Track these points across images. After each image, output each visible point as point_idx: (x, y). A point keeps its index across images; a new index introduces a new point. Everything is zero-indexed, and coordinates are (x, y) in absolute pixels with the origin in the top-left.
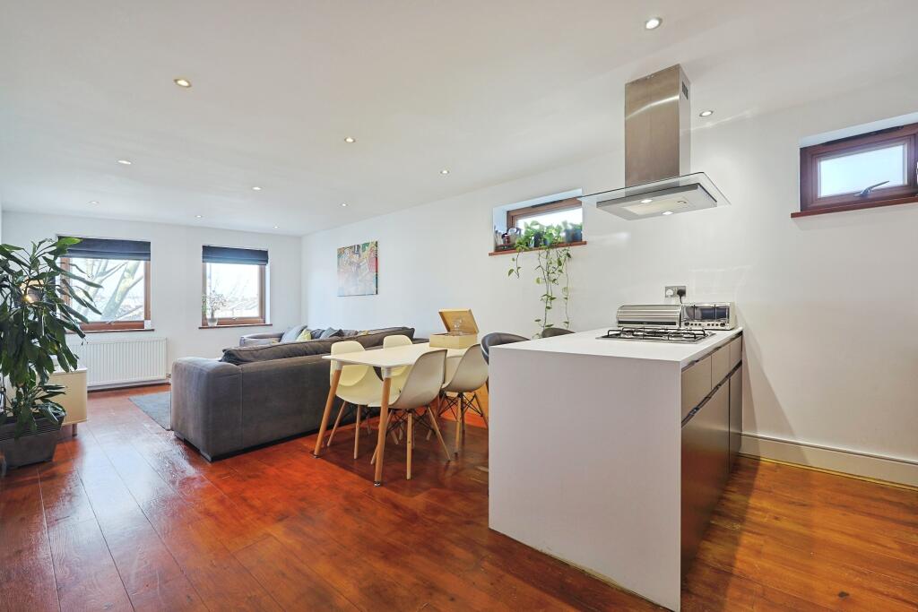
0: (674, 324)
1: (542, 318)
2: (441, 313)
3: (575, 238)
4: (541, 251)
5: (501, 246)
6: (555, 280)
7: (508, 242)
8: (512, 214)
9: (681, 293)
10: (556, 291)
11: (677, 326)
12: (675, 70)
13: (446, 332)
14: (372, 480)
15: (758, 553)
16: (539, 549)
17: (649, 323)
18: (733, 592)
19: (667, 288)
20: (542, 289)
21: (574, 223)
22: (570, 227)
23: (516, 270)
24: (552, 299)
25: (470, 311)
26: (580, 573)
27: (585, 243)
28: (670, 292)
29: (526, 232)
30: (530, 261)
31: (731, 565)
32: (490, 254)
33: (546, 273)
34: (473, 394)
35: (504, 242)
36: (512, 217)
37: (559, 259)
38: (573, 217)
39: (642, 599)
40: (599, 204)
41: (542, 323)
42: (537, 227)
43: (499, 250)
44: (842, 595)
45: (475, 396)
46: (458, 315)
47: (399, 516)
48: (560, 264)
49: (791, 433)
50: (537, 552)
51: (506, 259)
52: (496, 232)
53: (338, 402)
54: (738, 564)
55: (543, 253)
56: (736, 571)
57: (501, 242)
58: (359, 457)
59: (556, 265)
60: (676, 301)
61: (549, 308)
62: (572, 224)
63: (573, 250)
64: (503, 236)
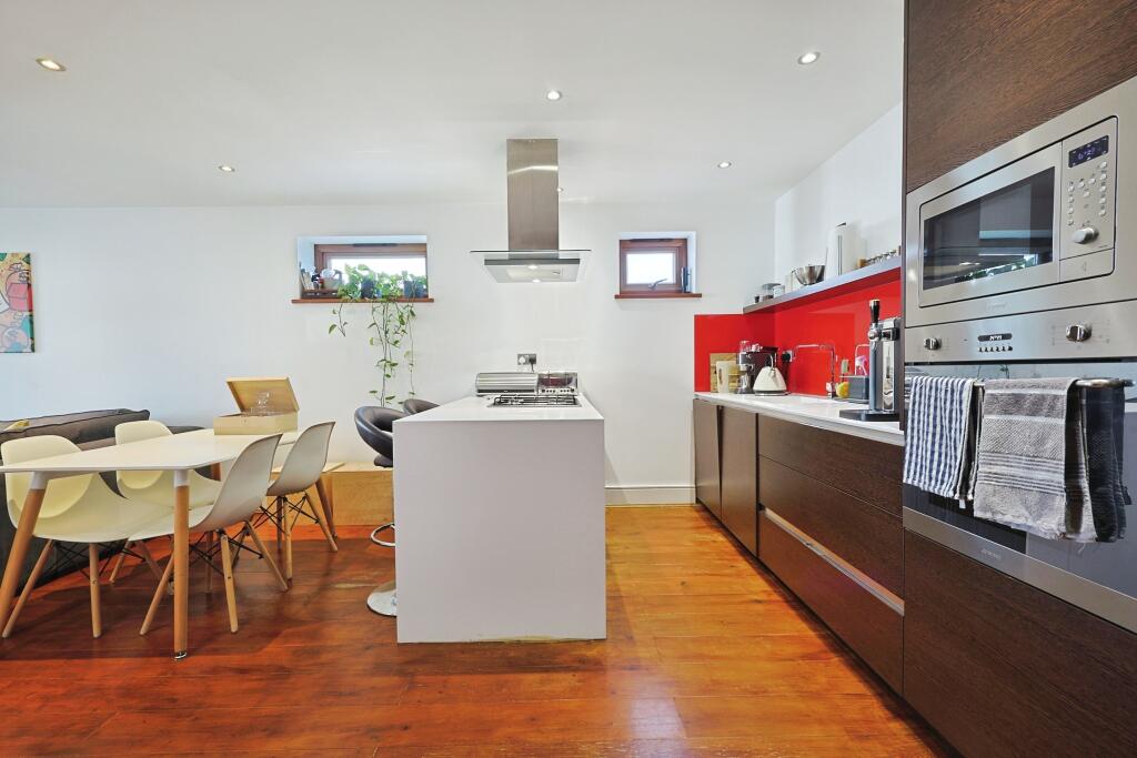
0: (533, 391)
1: (379, 389)
2: (230, 384)
3: (416, 293)
4: (375, 305)
5: (311, 291)
6: (396, 342)
7: (323, 287)
8: (322, 250)
9: (532, 361)
10: (397, 355)
11: (535, 393)
12: (553, 143)
13: (239, 412)
14: (170, 653)
15: (629, 576)
16: (468, 641)
17: (509, 391)
18: (629, 609)
19: (520, 356)
20: (378, 353)
21: (416, 275)
22: (410, 279)
23: (339, 325)
24: (395, 365)
25: (288, 379)
26: (518, 644)
27: (432, 300)
28: (523, 360)
29: (352, 278)
30: (359, 315)
31: (619, 590)
32: (294, 301)
33: (383, 333)
34: (302, 494)
35: (317, 286)
36: (321, 254)
37: (401, 317)
38: (414, 267)
39: (576, 641)
40: (487, 262)
41: (379, 395)
42: (365, 273)
43: (307, 296)
44: (683, 583)
45: (306, 497)
46: (260, 387)
47: (257, 680)
48: (402, 323)
49: (616, 481)
50: (466, 643)
51: (323, 312)
52: (303, 271)
53: (35, 544)
54: (622, 588)
55: (379, 307)
56: (623, 594)
57: (310, 286)
58: (104, 632)
59: (398, 324)
60: (527, 368)
61: (388, 376)
62: (412, 276)
63: (418, 307)
64: (313, 279)
